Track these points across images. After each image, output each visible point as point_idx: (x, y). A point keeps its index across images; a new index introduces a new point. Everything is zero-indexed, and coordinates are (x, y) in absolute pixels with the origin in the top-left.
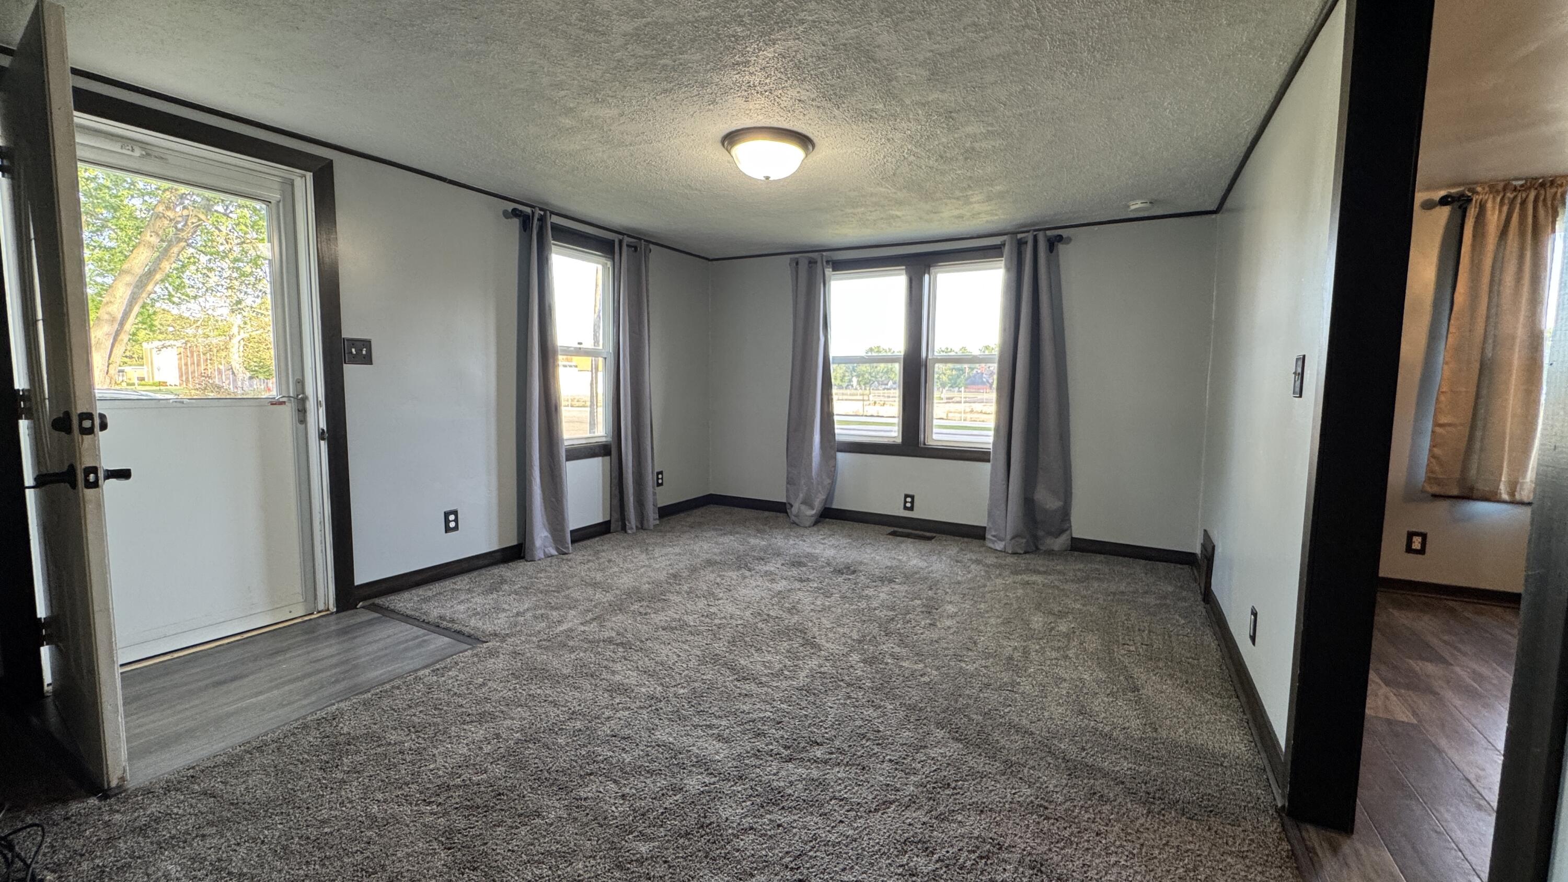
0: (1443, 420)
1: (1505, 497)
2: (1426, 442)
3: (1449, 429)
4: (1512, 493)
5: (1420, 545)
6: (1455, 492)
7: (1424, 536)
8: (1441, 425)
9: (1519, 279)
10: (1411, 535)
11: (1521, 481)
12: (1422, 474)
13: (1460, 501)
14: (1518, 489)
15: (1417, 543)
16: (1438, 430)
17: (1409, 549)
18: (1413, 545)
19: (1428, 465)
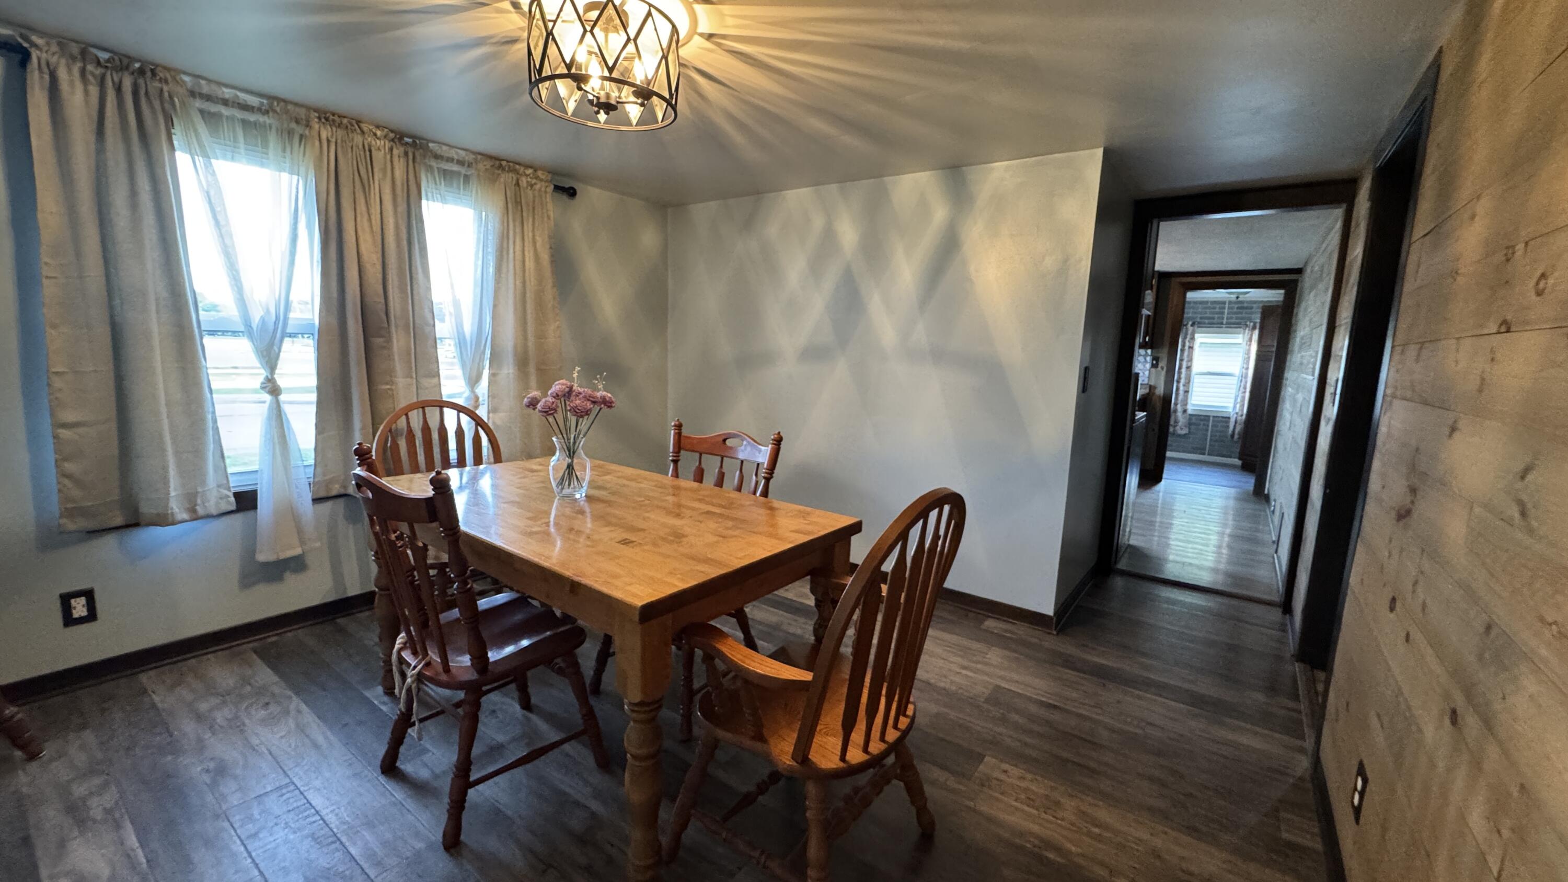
0: (69, 416)
1: (185, 516)
2: (50, 456)
3: (81, 430)
4: (192, 510)
5: (85, 610)
6: (119, 521)
7: (89, 595)
8: (64, 426)
9: (134, 204)
10: (66, 600)
11: (200, 490)
12: (54, 506)
13: (128, 531)
14: (199, 501)
15: (79, 608)
16: (64, 433)
17: (69, 620)
18: (74, 612)
19: (60, 491)
